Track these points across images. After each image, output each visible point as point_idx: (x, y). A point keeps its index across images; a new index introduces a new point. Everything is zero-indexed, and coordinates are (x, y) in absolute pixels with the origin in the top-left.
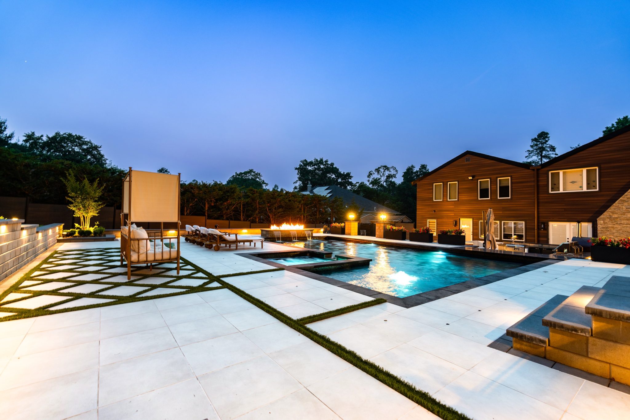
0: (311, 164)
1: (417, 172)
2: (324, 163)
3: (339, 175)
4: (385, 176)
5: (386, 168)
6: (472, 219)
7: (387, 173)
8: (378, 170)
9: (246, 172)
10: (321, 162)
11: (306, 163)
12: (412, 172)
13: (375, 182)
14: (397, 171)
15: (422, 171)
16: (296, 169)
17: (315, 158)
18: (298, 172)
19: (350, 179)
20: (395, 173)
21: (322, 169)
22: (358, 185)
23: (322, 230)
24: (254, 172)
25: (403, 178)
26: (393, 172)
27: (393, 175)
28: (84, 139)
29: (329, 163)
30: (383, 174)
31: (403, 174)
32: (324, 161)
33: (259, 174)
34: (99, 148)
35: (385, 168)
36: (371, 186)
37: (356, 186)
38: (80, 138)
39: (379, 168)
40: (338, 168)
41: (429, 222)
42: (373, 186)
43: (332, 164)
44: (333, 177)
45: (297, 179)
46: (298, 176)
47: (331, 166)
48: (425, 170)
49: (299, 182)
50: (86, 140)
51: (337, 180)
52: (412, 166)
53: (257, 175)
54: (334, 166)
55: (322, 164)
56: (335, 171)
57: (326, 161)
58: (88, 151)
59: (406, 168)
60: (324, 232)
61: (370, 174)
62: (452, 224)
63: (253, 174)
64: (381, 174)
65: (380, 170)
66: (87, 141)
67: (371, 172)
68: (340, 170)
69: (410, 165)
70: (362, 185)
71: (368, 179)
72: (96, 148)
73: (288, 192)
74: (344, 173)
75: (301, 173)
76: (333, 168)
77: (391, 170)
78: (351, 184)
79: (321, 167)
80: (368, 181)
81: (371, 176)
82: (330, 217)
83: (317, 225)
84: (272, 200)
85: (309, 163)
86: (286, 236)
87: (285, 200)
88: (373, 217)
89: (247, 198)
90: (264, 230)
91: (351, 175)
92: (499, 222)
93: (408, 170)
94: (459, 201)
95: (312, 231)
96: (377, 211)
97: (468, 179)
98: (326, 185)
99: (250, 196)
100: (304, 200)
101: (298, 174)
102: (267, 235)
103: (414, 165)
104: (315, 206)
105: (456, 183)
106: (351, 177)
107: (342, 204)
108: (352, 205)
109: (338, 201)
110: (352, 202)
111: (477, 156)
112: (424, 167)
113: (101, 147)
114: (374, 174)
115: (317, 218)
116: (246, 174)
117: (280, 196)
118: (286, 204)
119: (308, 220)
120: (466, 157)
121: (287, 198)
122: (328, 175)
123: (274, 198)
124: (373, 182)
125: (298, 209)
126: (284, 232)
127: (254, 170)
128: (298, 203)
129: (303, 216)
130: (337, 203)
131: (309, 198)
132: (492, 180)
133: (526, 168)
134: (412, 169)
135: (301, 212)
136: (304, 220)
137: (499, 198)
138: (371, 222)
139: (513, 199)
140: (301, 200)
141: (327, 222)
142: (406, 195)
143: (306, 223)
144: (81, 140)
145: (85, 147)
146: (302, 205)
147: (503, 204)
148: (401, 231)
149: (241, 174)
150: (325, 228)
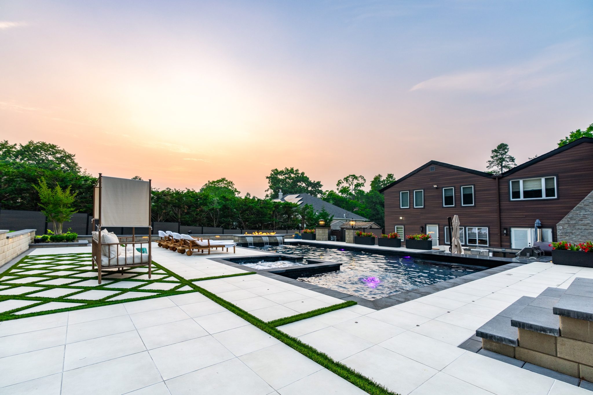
0: (282, 173)
1: (384, 181)
2: (295, 173)
3: (310, 184)
4: (354, 184)
5: (355, 177)
6: (437, 225)
7: (355, 182)
8: (346, 179)
9: (219, 180)
10: (292, 171)
11: (276, 172)
12: (379, 181)
13: (344, 190)
14: (365, 180)
15: (389, 180)
16: (267, 178)
17: (286, 168)
18: (269, 181)
19: (320, 187)
20: (363, 182)
21: (293, 179)
22: (327, 193)
23: (293, 235)
24: (227, 181)
25: (371, 187)
26: (361, 181)
27: (362, 183)
28: (58, 148)
29: (300, 172)
30: (352, 183)
31: (371, 183)
32: (295, 170)
33: (232, 182)
34: (72, 156)
35: (353, 177)
36: (340, 194)
37: (326, 194)
38: (53, 147)
39: (348, 177)
40: (308, 176)
42: (342, 194)
44: (303, 185)
45: (269, 188)
46: (269, 185)
47: (301, 175)
48: (392, 179)
49: (270, 190)
50: (59, 149)
51: (307, 188)
52: (380, 176)
53: (229, 183)
54: (305, 175)
55: (293, 173)
56: (304, 179)
57: (297, 171)
58: (62, 160)
59: (374, 177)
60: (296, 238)
61: (339, 183)
62: (419, 230)
63: (225, 182)
64: (350, 183)
65: (349, 179)
66: (61, 150)
67: (340, 181)
68: (310, 179)
69: (377, 175)
70: (331, 194)
71: (337, 187)
72: (69, 156)
73: (260, 199)
74: (314, 181)
75: (272, 182)
76: (303, 177)
77: (360, 179)
78: (321, 192)
79: (291, 177)
80: (338, 189)
82: (301, 223)
83: (288, 231)
84: (244, 207)
85: (280, 172)
86: (258, 242)
87: (257, 207)
88: (343, 224)
89: (220, 205)
90: (237, 236)
91: (321, 184)
92: (463, 228)
93: (375, 179)
94: (426, 208)
95: (283, 237)
96: (347, 218)
97: (433, 187)
98: (296, 193)
99: (223, 203)
100: (275, 207)
101: (269, 183)
102: (239, 241)
103: (381, 174)
104: (286, 213)
105: (422, 191)
106: (321, 186)
107: (312, 211)
108: (322, 212)
109: (308, 209)
110: (322, 210)
111: (440, 166)
112: (391, 176)
113: (74, 156)
114: (343, 182)
115: (288, 224)
116: (219, 183)
117: (252, 203)
118: (258, 211)
119: (280, 226)
120: (431, 167)
121: (258, 205)
122: (298, 183)
123: (246, 205)
124: (342, 190)
125: (269, 216)
126: (256, 238)
127: (226, 179)
128: (269, 210)
129: (274, 222)
130: (308, 210)
131: (280, 206)
132: (456, 188)
133: (488, 177)
134: (379, 178)
135: (273, 218)
136: (276, 226)
137: (463, 205)
138: (341, 228)
139: (476, 206)
140: (272, 207)
141: (298, 228)
142: (374, 203)
143: (278, 229)
144: (54, 149)
145: (58, 155)
146: (274, 211)
147: (467, 210)
148: (370, 236)
149: (214, 182)
150: (296, 234)
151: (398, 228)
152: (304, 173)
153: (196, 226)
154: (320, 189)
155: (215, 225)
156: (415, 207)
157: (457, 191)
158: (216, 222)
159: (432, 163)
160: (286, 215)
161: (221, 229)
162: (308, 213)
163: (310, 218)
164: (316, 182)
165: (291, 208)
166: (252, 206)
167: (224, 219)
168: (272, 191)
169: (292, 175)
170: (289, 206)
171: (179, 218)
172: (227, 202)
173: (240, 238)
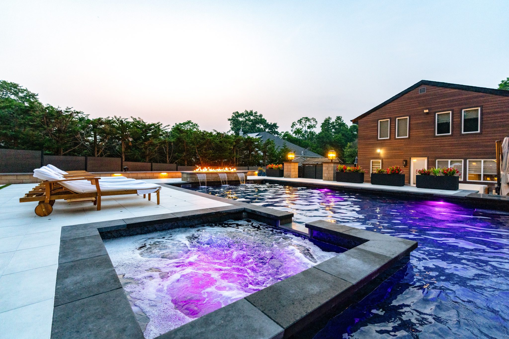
0: (242, 115)
1: (333, 123)
2: (254, 115)
3: (267, 126)
4: (307, 126)
5: (307, 119)
6: (427, 158)
7: (308, 124)
8: (300, 121)
9: (185, 123)
10: (251, 114)
11: (237, 115)
12: (329, 123)
13: (298, 132)
14: (316, 122)
15: (338, 122)
16: (229, 120)
17: (246, 110)
18: (231, 123)
19: (277, 129)
20: (315, 123)
21: (252, 121)
22: (283, 134)
23: (257, 172)
24: (192, 123)
25: (321, 128)
26: (313, 123)
27: (314, 125)
28: (20, 87)
29: (258, 114)
30: (305, 125)
31: (322, 125)
32: (254, 113)
33: (197, 125)
34: (35, 96)
35: (306, 119)
36: (294, 135)
37: (281, 135)
38: (15, 86)
39: (301, 119)
40: (265, 119)
41: (372, 163)
42: (296, 135)
43: (261, 116)
44: (261, 127)
45: (230, 129)
46: (231, 126)
47: (260, 117)
48: (340, 121)
49: (231, 131)
50: (22, 88)
51: (265, 130)
52: (329, 118)
53: (195, 125)
54: (263, 118)
55: (252, 115)
56: (263, 121)
57: (256, 113)
58: (24, 98)
59: (324, 119)
60: (259, 175)
61: (293, 125)
62: (402, 164)
63: (191, 124)
64: (303, 125)
65: (302, 121)
66: (24, 89)
67: (295, 123)
68: (267, 122)
69: (327, 117)
70: (287, 134)
71: (292, 129)
72: (33, 96)
74: (271, 123)
75: (233, 124)
76: (261, 119)
77: (312, 121)
78: (277, 133)
79: (250, 119)
80: (292, 131)
81: (294, 126)
82: (262, 159)
83: (250, 167)
84: (201, 141)
85: (240, 115)
86: (213, 180)
87: (216, 141)
88: (304, 160)
89: (173, 138)
90: (185, 173)
91: (277, 126)
92: (463, 160)
93: (325, 121)
94: (411, 138)
95: (246, 174)
96: (304, 155)
97: (423, 113)
98: (256, 132)
99: (177, 136)
100: (236, 142)
101: (231, 125)
102: (188, 179)
103: (330, 117)
104: (247, 149)
105: (407, 118)
106: (277, 127)
107: (274, 147)
108: (283, 148)
109: (270, 144)
110: (284, 145)
111: (434, 86)
112: (339, 118)
113: (37, 95)
114: (296, 124)
115: (249, 160)
116: (184, 125)
117: (210, 137)
118: (217, 145)
119: (241, 163)
120: (420, 88)
121: (217, 139)
122: (257, 125)
123: (204, 139)
124: (296, 131)
125: (229, 151)
126: (210, 175)
127: (192, 122)
128: (230, 145)
129: (235, 158)
130: (269, 146)
131: (241, 140)
132: (454, 112)
133: (503, 95)
134: (329, 120)
135: (233, 154)
136: (236, 162)
137: (463, 133)
138: (303, 164)
139: (483, 133)
140: (233, 142)
141: (259, 165)
142: (324, 142)
143: (238, 166)
144: (17, 88)
145: (21, 95)
146: (234, 146)
147: (469, 139)
148: (357, 171)
149: (181, 124)
150: (260, 171)
151: (373, 162)
152: (262, 115)
153: (145, 162)
154: (276, 130)
155: (168, 161)
156: (397, 137)
157: (457, 114)
158: (169, 157)
159: (423, 83)
160: (247, 150)
161: (174, 165)
162: (270, 149)
163: (272, 154)
164: (272, 124)
165: (253, 142)
166: (210, 139)
167: (178, 154)
168: (234, 132)
169: (252, 118)
170: (250, 141)
171: (123, 152)
172: (182, 135)
173: (189, 176)
